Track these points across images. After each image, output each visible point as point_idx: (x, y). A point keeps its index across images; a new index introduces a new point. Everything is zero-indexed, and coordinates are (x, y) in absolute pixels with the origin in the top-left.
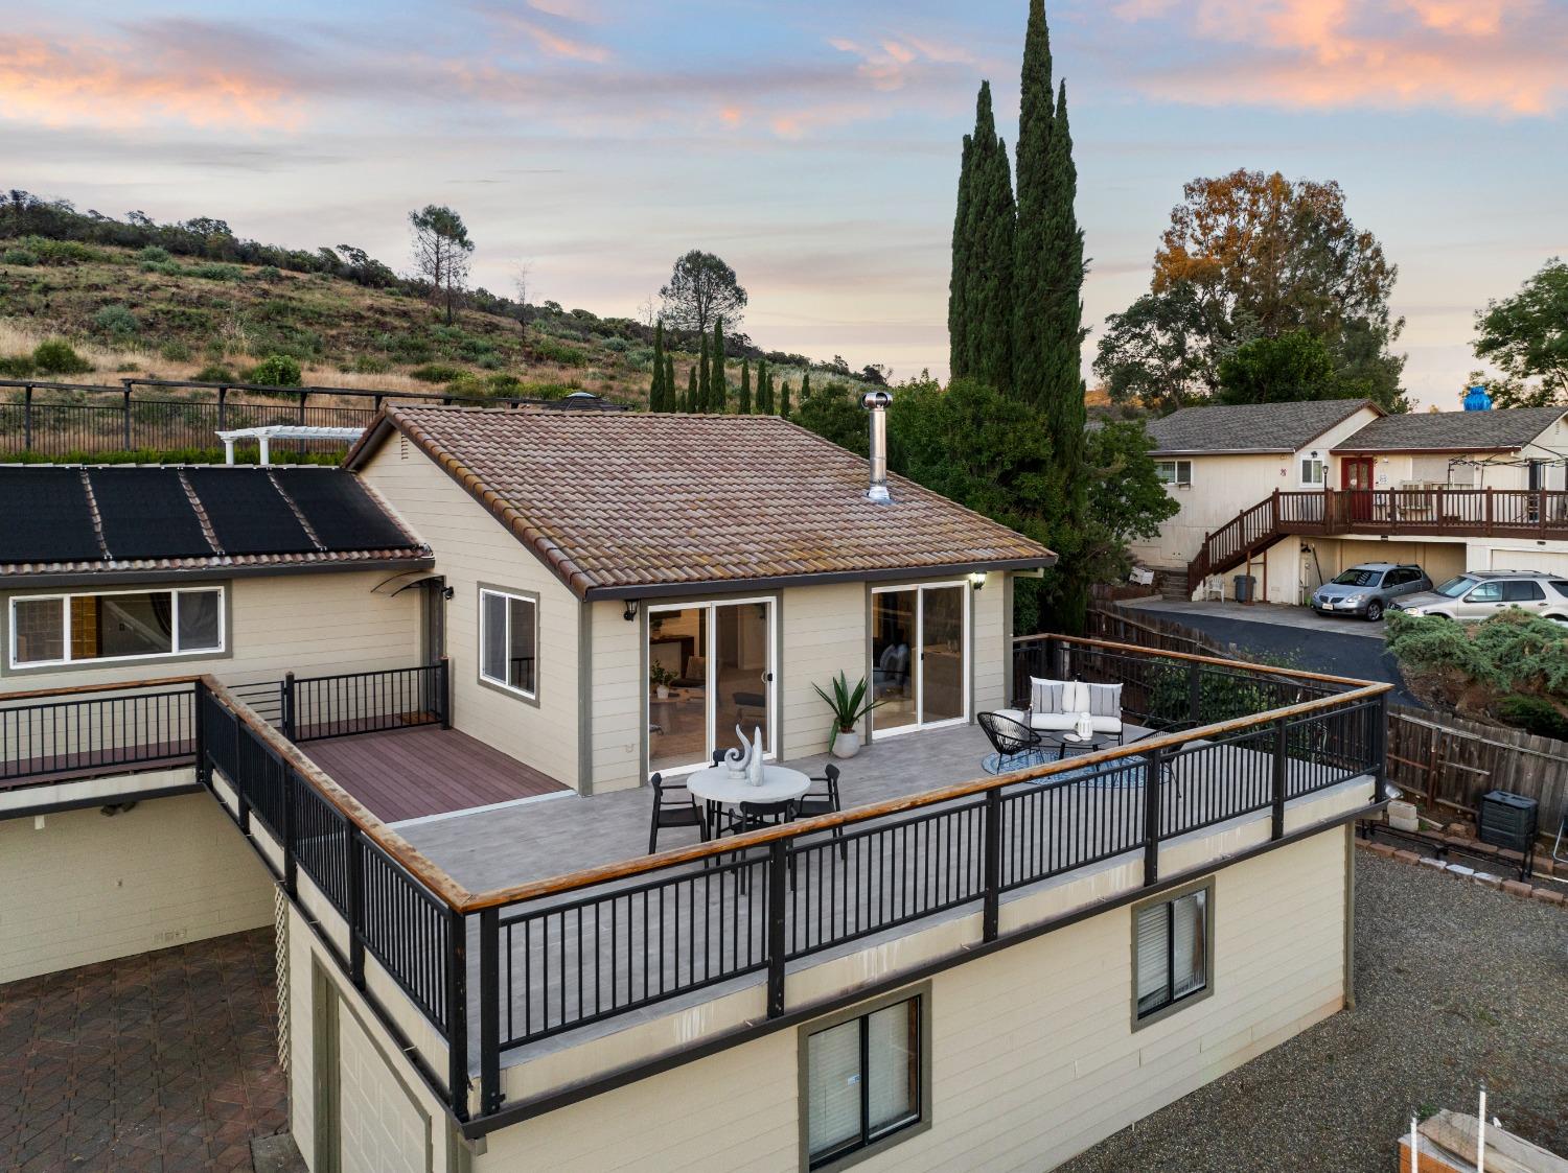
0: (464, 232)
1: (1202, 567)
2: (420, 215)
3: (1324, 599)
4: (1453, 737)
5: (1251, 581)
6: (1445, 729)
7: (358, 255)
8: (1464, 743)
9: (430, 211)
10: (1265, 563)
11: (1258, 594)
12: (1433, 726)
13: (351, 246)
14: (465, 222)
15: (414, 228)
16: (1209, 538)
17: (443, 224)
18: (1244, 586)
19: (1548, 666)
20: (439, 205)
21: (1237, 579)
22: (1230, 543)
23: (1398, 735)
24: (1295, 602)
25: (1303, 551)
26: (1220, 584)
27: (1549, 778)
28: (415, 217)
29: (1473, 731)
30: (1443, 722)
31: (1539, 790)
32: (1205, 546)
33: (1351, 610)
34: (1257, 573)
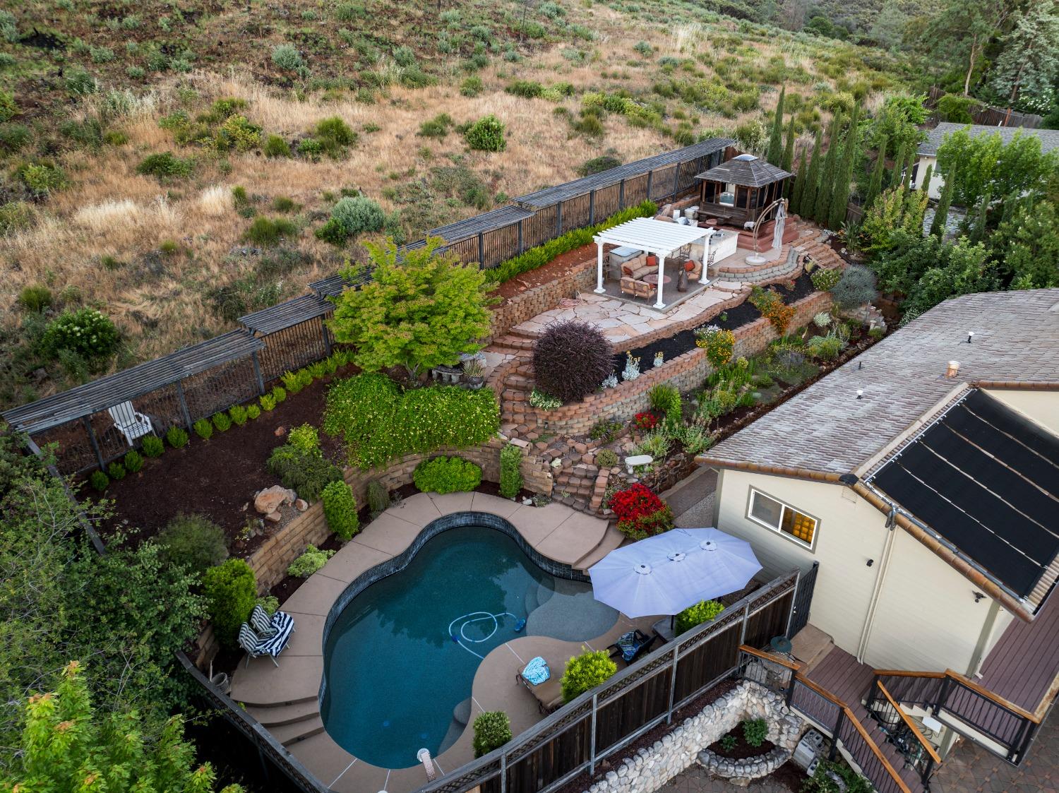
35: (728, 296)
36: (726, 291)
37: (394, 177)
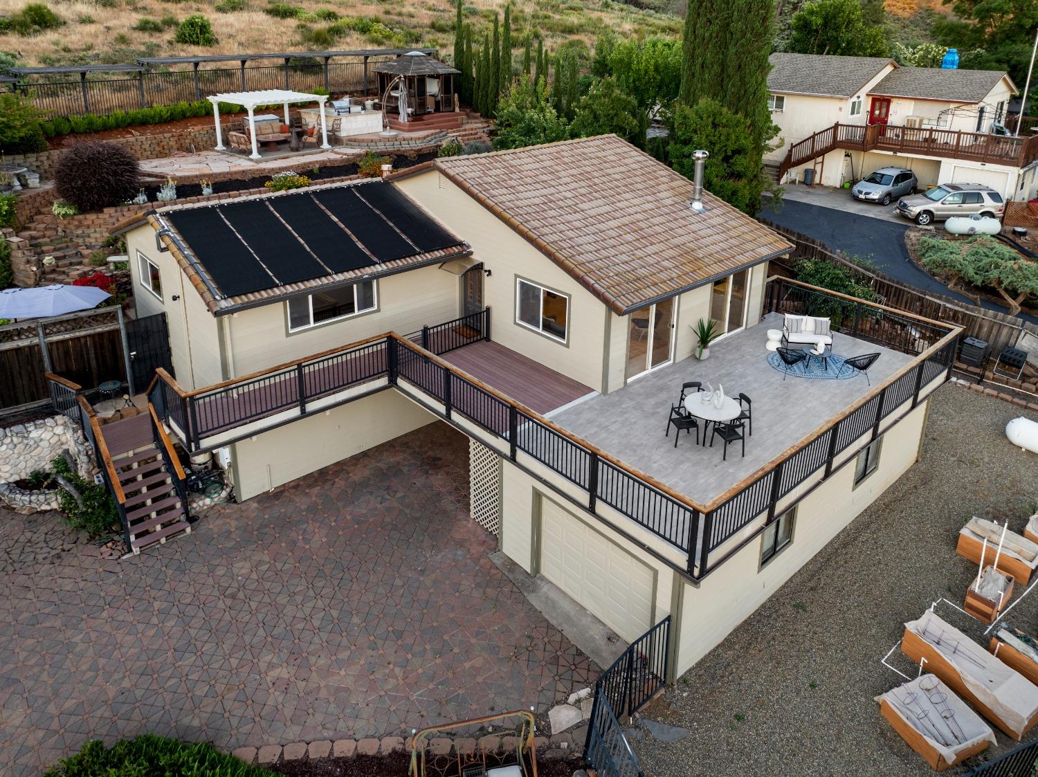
1: (788, 163)
3: (860, 192)
4: (950, 309)
5: (813, 172)
6: (948, 305)
8: (956, 312)
10: (822, 162)
11: (817, 180)
12: (942, 303)
16: (793, 146)
18: (810, 174)
19: (1003, 277)
21: (806, 171)
22: (806, 150)
23: (922, 305)
24: (838, 186)
25: (846, 156)
26: (796, 173)
27: (994, 331)
29: (961, 307)
30: (948, 301)
31: (989, 336)
32: (790, 151)
33: (874, 200)
34: (818, 168)
35: (338, 157)
36: (339, 154)
37: (66, 50)
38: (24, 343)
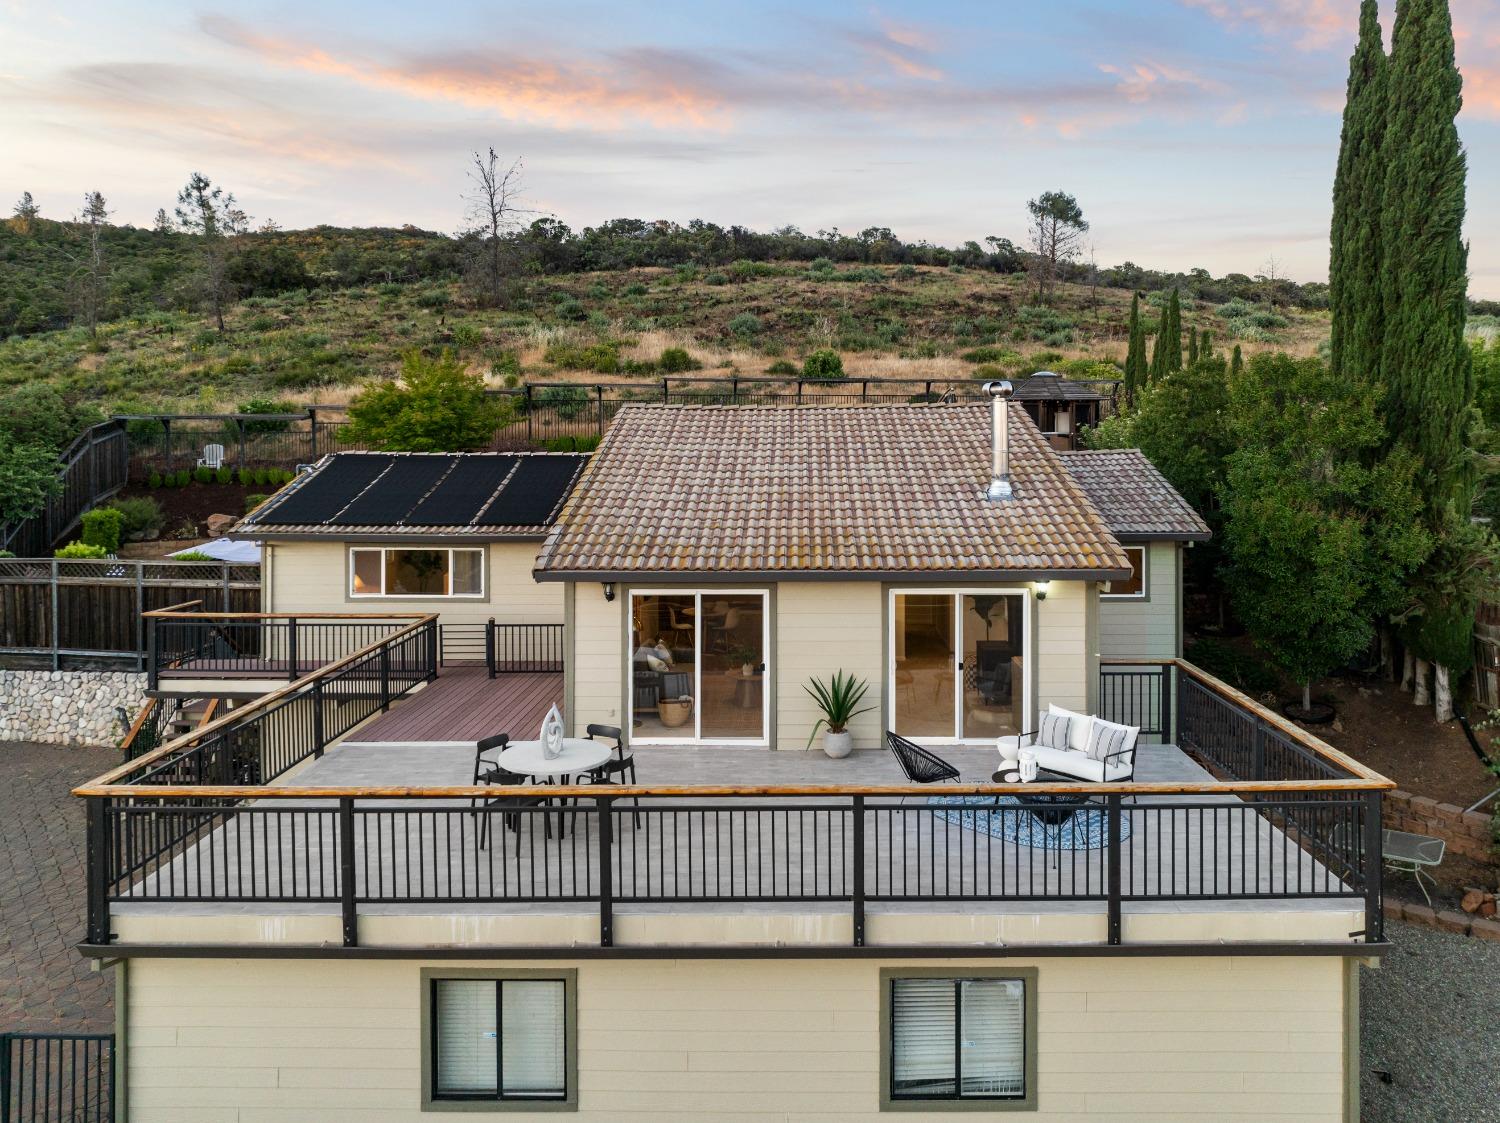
0: (1079, 214)
2: (1037, 203)
7: (1005, 245)
9: (1047, 198)
13: (998, 237)
14: (1079, 204)
15: (1032, 216)
17: (1059, 208)
20: (1054, 191)
28: (1032, 205)
38: (211, 584)
